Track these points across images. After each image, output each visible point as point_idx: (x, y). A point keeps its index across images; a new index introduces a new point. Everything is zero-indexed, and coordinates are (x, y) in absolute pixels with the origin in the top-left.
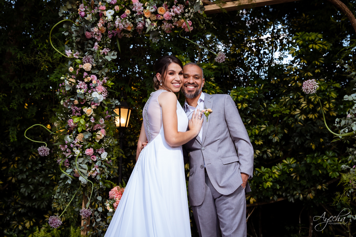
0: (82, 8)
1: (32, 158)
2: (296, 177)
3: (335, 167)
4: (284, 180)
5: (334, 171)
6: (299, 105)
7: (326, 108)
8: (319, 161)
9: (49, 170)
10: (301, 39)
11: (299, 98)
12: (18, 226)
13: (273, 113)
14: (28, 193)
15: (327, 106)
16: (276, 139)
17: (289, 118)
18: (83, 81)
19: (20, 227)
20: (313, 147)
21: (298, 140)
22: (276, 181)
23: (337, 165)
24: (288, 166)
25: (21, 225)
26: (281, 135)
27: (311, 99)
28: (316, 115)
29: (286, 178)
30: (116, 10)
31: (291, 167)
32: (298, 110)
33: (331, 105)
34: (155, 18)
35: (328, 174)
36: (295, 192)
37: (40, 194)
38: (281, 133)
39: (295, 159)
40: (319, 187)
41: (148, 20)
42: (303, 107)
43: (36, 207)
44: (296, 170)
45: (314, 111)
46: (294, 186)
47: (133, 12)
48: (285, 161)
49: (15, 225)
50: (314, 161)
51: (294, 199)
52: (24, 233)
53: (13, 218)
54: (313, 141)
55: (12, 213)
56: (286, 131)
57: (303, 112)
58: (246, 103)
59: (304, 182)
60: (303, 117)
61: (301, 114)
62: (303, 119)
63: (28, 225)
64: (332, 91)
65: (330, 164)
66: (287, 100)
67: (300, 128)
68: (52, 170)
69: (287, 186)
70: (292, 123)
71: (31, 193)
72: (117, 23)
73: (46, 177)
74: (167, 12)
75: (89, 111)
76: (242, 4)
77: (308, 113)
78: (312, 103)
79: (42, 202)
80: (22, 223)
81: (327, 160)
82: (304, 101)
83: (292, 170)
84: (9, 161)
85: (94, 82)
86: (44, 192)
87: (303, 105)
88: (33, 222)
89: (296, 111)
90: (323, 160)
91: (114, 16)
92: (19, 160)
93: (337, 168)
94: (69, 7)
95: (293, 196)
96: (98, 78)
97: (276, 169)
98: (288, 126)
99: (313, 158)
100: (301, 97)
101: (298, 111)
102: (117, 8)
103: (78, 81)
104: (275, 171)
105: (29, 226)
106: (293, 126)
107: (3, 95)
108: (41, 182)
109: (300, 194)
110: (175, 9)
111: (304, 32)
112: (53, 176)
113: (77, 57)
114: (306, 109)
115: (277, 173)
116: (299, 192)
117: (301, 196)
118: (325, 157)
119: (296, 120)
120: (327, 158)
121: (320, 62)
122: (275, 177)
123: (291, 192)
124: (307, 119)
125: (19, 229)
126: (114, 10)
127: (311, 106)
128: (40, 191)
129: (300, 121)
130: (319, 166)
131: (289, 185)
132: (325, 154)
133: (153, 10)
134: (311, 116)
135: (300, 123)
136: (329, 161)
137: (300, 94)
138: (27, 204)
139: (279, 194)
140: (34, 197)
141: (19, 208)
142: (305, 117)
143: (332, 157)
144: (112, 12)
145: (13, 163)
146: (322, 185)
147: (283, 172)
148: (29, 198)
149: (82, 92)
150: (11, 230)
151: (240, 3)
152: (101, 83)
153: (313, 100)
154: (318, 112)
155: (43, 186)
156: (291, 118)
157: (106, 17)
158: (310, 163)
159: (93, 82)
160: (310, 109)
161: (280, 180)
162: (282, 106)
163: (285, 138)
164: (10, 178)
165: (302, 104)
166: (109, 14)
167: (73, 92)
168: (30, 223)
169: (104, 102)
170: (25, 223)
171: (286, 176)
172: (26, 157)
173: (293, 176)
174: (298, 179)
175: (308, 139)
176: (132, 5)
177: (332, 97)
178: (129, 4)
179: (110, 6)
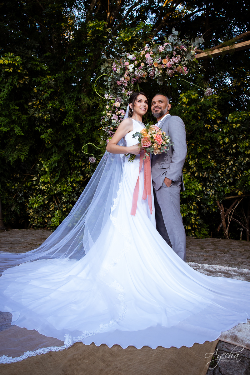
0: (114, 65)
18: (116, 114)
30: (136, 64)
34: (161, 67)
41: (156, 69)
47: (146, 64)
58: (239, 124)
72: (136, 73)
74: (169, 62)
76: (225, 50)
84: (86, 165)
91: (134, 68)
94: (107, 65)
102: (136, 62)
103: (113, 114)
107: (79, 124)
110: (174, 60)
113: (112, 99)
126: (134, 64)
133: (159, 62)
144: (133, 66)
145: (88, 166)
149: (115, 121)
151: (224, 50)
157: (129, 70)
159: (122, 115)
166: (131, 67)
167: (110, 122)
176: (146, 59)
178: (143, 59)
179: (132, 62)
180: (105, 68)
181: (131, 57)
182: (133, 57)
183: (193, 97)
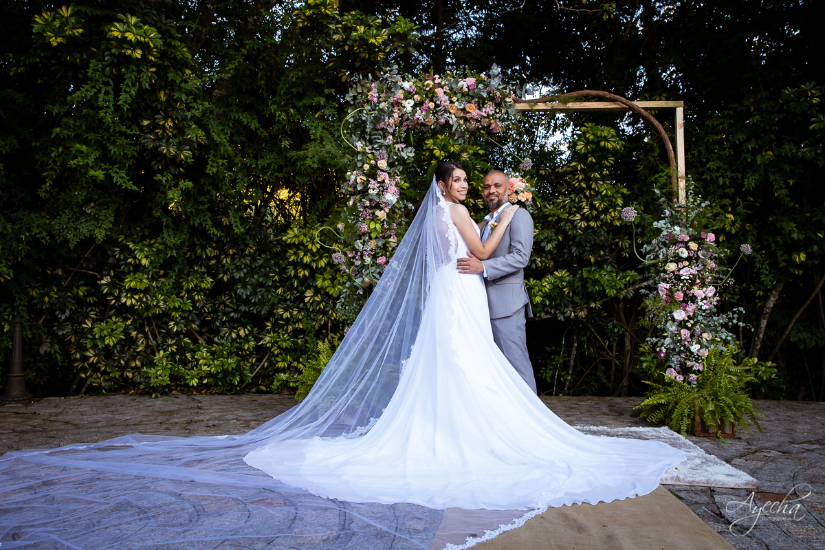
0: (375, 93)
1: (249, 252)
2: (569, 292)
3: (613, 284)
4: (555, 295)
5: (611, 288)
6: (579, 209)
7: (611, 216)
8: (597, 276)
9: (270, 268)
10: (591, 132)
11: (580, 201)
12: (230, 334)
13: (549, 215)
14: (247, 295)
15: (613, 214)
16: (549, 247)
17: (567, 223)
18: (375, 179)
19: (234, 335)
20: (592, 260)
21: (575, 251)
22: (546, 296)
23: (615, 282)
24: (561, 279)
25: (234, 332)
26: (555, 243)
27: (595, 205)
28: (599, 223)
29: (558, 293)
30: (416, 100)
31: (564, 281)
32: (578, 215)
33: (616, 213)
34: (462, 115)
35: (605, 291)
36: (566, 310)
37: (260, 297)
38: (555, 240)
39: (568, 271)
40: (593, 305)
41: (453, 116)
42: (585, 213)
43: (255, 312)
44: (570, 285)
45: (596, 218)
46: (566, 302)
47: (437, 106)
48: (556, 273)
49: (226, 333)
50: (591, 276)
51: (564, 317)
52: (237, 343)
53: (223, 324)
54: (592, 253)
55: (222, 318)
56: (560, 238)
57: (584, 218)
59: (577, 299)
60: (583, 224)
61: (581, 220)
62: (583, 226)
63: (242, 333)
64: (619, 197)
65: (608, 280)
66: (567, 202)
67: (579, 238)
68: (274, 268)
69: (558, 302)
70: (570, 229)
71: (251, 295)
72: (417, 116)
73: (267, 276)
74: (477, 111)
75: (381, 214)
77: (590, 221)
78: (597, 209)
79: (263, 307)
80: (235, 331)
81: (605, 275)
82: (587, 205)
83: (565, 284)
84: (221, 254)
85: (387, 181)
86: (265, 294)
87: (585, 211)
88: (248, 330)
89: (575, 216)
90: (600, 275)
91: (414, 108)
92: (234, 253)
93: (615, 285)
94: (360, 90)
95: (563, 313)
96: (390, 177)
97: (547, 281)
98: (564, 232)
99: (590, 272)
100: (584, 200)
101: (578, 217)
102: (417, 97)
103: (370, 179)
104: (545, 284)
105: (244, 334)
106: (569, 233)
108: (262, 282)
109: (571, 312)
110: (487, 109)
111: (594, 124)
112: (275, 276)
113: (369, 152)
114: (588, 215)
115: (548, 287)
116: (571, 309)
117: (573, 314)
118: (603, 272)
119: (575, 227)
120: (605, 273)
121: (610, 163)
122: (546, 291)
123: (562, 309)
124: (588, 227)
125: (232, 337)
126: (414, 100)
127: (595, 213)
128: (259, 293)
129: (580, 229)
130: (596, 282)
131: (560, 301)
132: (603, 269)
133: (462, 107)
134: (592, 224)
135: (579, 231)
136: (607, 277)
137: (582, 197)
138: (243, 308)
139: (547, 310)
140: (253, 301)
141: (230, 312)
142: (586, 225)
143: (610, 272)
144: (411, 102)
145: (226, 257)
146: (596, 303)
147: (555, 286)
148: (247, 301)
149: (376, 192)
150: (222, 338)
152: (395, 183)
153: (597, 205)
154: (602, 221)
155: (263, 287)
156: (569, 224)
157: (404, 107)
158: (587, 278)
160: (592, 215)
161: (550, 295)
162: (559, 208)
163: (560, 246)
164: (221, 276)
165: (584, 208)
166: (408, 105)
167: (364, 192)
168: (245, 331)
169: (397, 205)
170: (239, 331)
171: (557, 290)
172: (243, 251)
173: (565, 292)
174: (571, 295)
175: (587, 251)
176: (437, 97)
177: (618, 204)
178: (431, 96)
179: (408, 95)
180: (356, 94)
181: (406, 85)
182: (411, 87)
183: (452, 149)
